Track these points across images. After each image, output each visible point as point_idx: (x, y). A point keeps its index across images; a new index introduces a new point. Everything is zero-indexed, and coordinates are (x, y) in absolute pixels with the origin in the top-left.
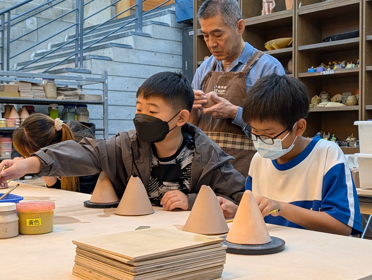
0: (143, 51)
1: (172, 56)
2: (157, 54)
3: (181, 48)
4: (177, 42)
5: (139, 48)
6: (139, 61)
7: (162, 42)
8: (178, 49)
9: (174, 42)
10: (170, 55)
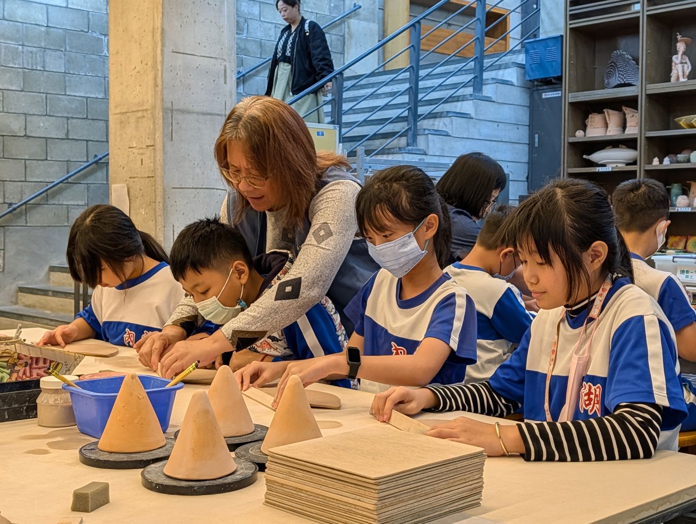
0: (484, 122)
1: (517, 126)
2: (500, 124)
3: (528, 116)
4: (523, 107)
5: (481, 118)
6: (480, 136)
7: (506, 108)
8: (524, 116)
9: (520, 107)
10: (515, 126)
